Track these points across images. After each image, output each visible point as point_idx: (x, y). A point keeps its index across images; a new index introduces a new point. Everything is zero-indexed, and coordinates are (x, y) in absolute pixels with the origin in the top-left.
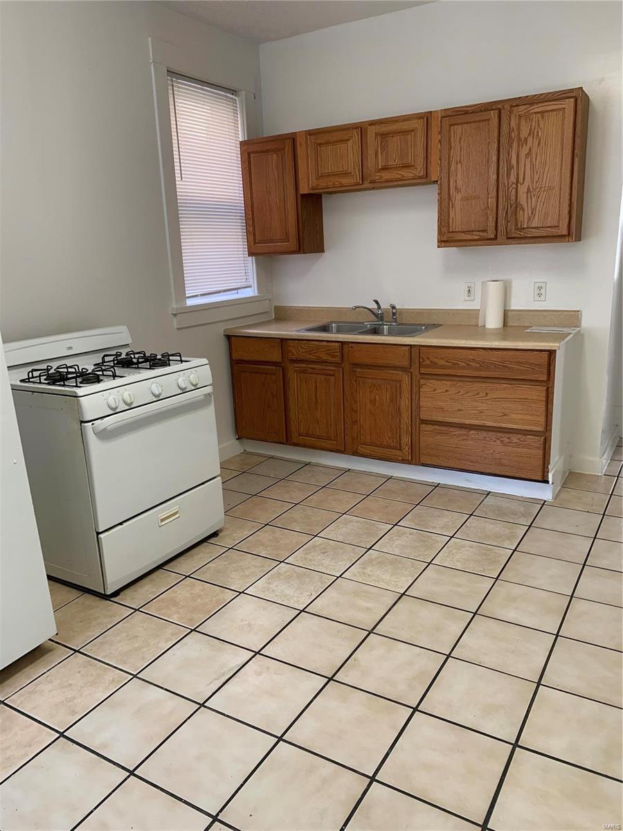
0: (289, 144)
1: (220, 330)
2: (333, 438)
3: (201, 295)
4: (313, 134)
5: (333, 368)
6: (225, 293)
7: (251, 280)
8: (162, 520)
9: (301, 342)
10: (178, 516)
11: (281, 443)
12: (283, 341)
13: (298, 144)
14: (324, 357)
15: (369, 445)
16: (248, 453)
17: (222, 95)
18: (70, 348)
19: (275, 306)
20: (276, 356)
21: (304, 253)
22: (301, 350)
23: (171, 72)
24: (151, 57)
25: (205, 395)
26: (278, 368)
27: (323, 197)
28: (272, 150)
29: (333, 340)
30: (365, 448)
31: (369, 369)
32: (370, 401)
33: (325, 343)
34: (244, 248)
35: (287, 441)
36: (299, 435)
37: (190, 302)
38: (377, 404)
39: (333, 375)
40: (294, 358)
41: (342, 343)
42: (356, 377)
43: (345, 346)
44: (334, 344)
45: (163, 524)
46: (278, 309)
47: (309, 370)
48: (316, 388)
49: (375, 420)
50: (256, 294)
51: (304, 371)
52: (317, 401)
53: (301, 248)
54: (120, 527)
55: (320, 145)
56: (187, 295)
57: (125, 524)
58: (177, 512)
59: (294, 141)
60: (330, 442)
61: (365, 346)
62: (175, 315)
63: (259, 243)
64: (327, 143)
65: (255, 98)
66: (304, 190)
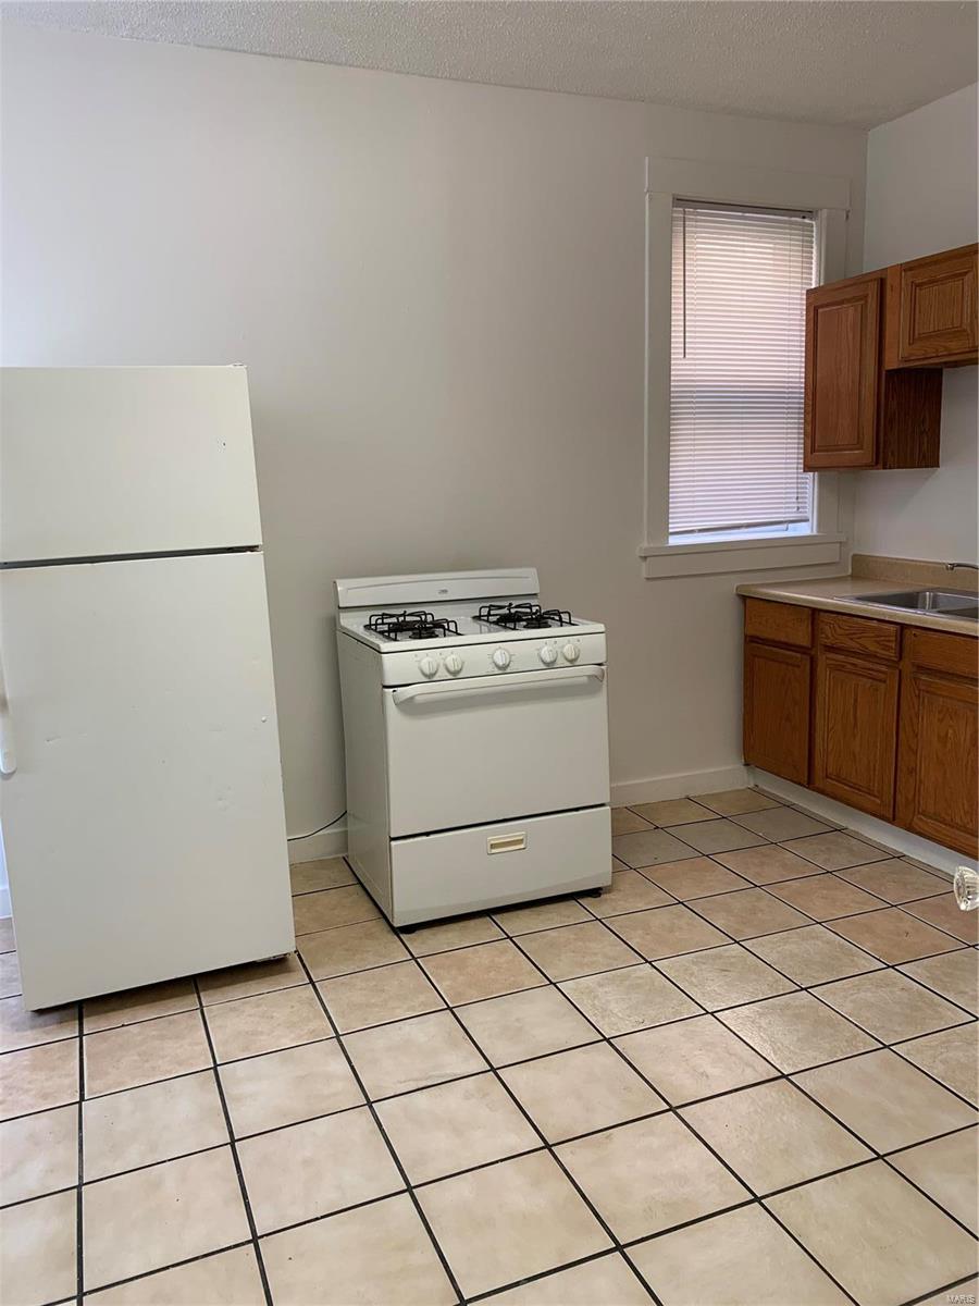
0: (873, 289)
1: (732, 585)
2: (876, 794)
3: (700, 531)
4: (911, 269)
5: (884, 669)
6: (746, 530)
7: (809, 510)
8: (493, 846)
9: (840, 617)
10: (522, 846)
11: (800, 784)
12: (815, 613)
13: (888, 287)
14: (872, 648)
15: (931, 818)
16: (762, 793)
17: (785, 222)
18: (445, 591)
19: (854, 556)
20: (801, 637)
21: (884, 468)
22: (838, 629)
23: (680, 201)
24: (647, 185)
25: (589, 676)
26: (805, 656)
27: (944, 373)
28: (848, 301)
29: (887, 619)
30: (927, 823)
31: (941, 678)
32: (939, 736)
33: (874, 624)
34: (798, 458)
35: (808, 784)
36: (827, 777)
37: (673, 541)
38: (949, 745)
39: (885, 682)
40: (828, 642)
41: (903, 627)
42: (920, 690)
43: (907, 632)
44: (886, 626)
45: (494, 851)
46: (858, 560)
47: (849, 666)
48: (856, 700)
49: (945, 773)
50: (815, 533)
51: (839, 668)
52: (855, 724)
53: (881, 461)
54: (424, 838)
55: (919, 285)
56: (671, 531)
57: (432, 837)
58: (520, 842)
59: (882, 283)
60: (873, 798)
61: (936, 635)
62: (645, 558)
63: (819, 451)
64: (932, 282)
65: (847, 217)
66: (892, 362)
